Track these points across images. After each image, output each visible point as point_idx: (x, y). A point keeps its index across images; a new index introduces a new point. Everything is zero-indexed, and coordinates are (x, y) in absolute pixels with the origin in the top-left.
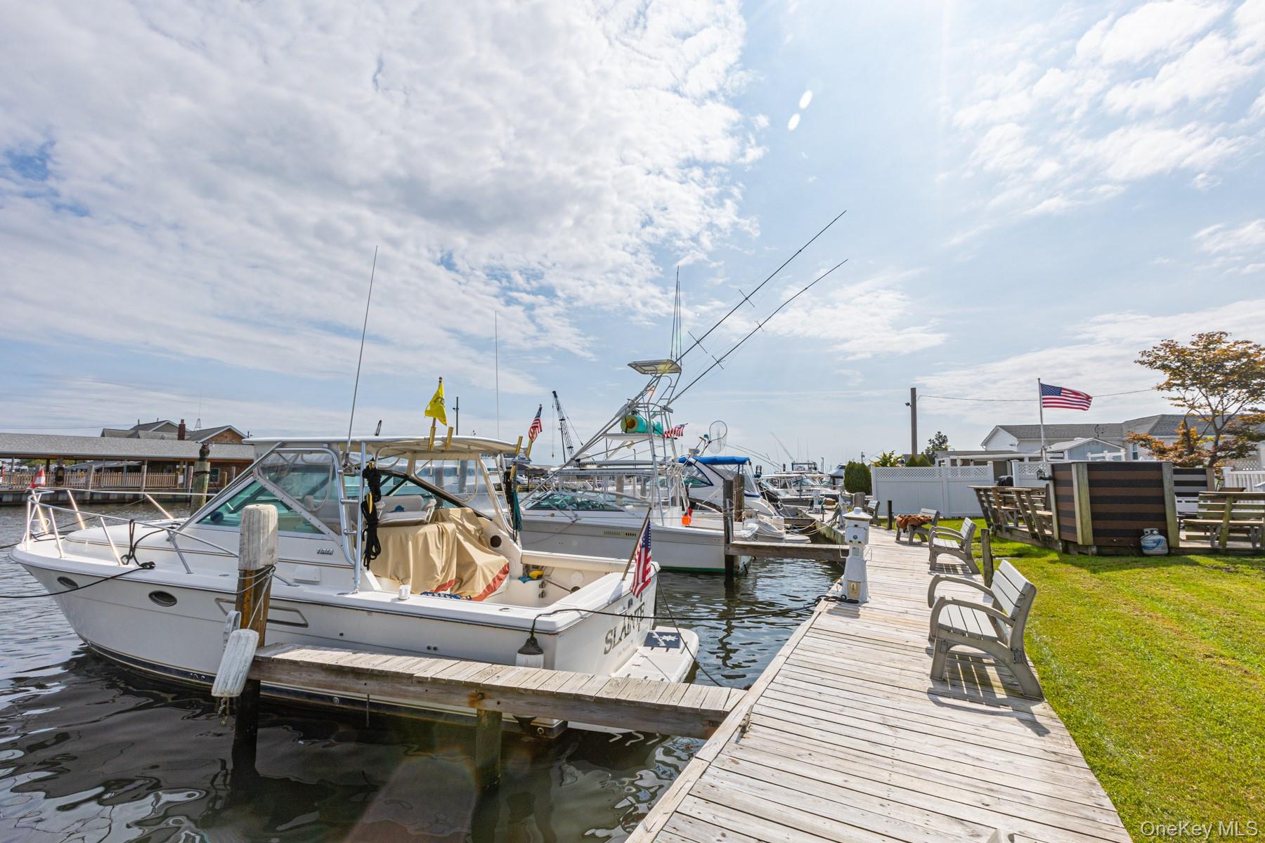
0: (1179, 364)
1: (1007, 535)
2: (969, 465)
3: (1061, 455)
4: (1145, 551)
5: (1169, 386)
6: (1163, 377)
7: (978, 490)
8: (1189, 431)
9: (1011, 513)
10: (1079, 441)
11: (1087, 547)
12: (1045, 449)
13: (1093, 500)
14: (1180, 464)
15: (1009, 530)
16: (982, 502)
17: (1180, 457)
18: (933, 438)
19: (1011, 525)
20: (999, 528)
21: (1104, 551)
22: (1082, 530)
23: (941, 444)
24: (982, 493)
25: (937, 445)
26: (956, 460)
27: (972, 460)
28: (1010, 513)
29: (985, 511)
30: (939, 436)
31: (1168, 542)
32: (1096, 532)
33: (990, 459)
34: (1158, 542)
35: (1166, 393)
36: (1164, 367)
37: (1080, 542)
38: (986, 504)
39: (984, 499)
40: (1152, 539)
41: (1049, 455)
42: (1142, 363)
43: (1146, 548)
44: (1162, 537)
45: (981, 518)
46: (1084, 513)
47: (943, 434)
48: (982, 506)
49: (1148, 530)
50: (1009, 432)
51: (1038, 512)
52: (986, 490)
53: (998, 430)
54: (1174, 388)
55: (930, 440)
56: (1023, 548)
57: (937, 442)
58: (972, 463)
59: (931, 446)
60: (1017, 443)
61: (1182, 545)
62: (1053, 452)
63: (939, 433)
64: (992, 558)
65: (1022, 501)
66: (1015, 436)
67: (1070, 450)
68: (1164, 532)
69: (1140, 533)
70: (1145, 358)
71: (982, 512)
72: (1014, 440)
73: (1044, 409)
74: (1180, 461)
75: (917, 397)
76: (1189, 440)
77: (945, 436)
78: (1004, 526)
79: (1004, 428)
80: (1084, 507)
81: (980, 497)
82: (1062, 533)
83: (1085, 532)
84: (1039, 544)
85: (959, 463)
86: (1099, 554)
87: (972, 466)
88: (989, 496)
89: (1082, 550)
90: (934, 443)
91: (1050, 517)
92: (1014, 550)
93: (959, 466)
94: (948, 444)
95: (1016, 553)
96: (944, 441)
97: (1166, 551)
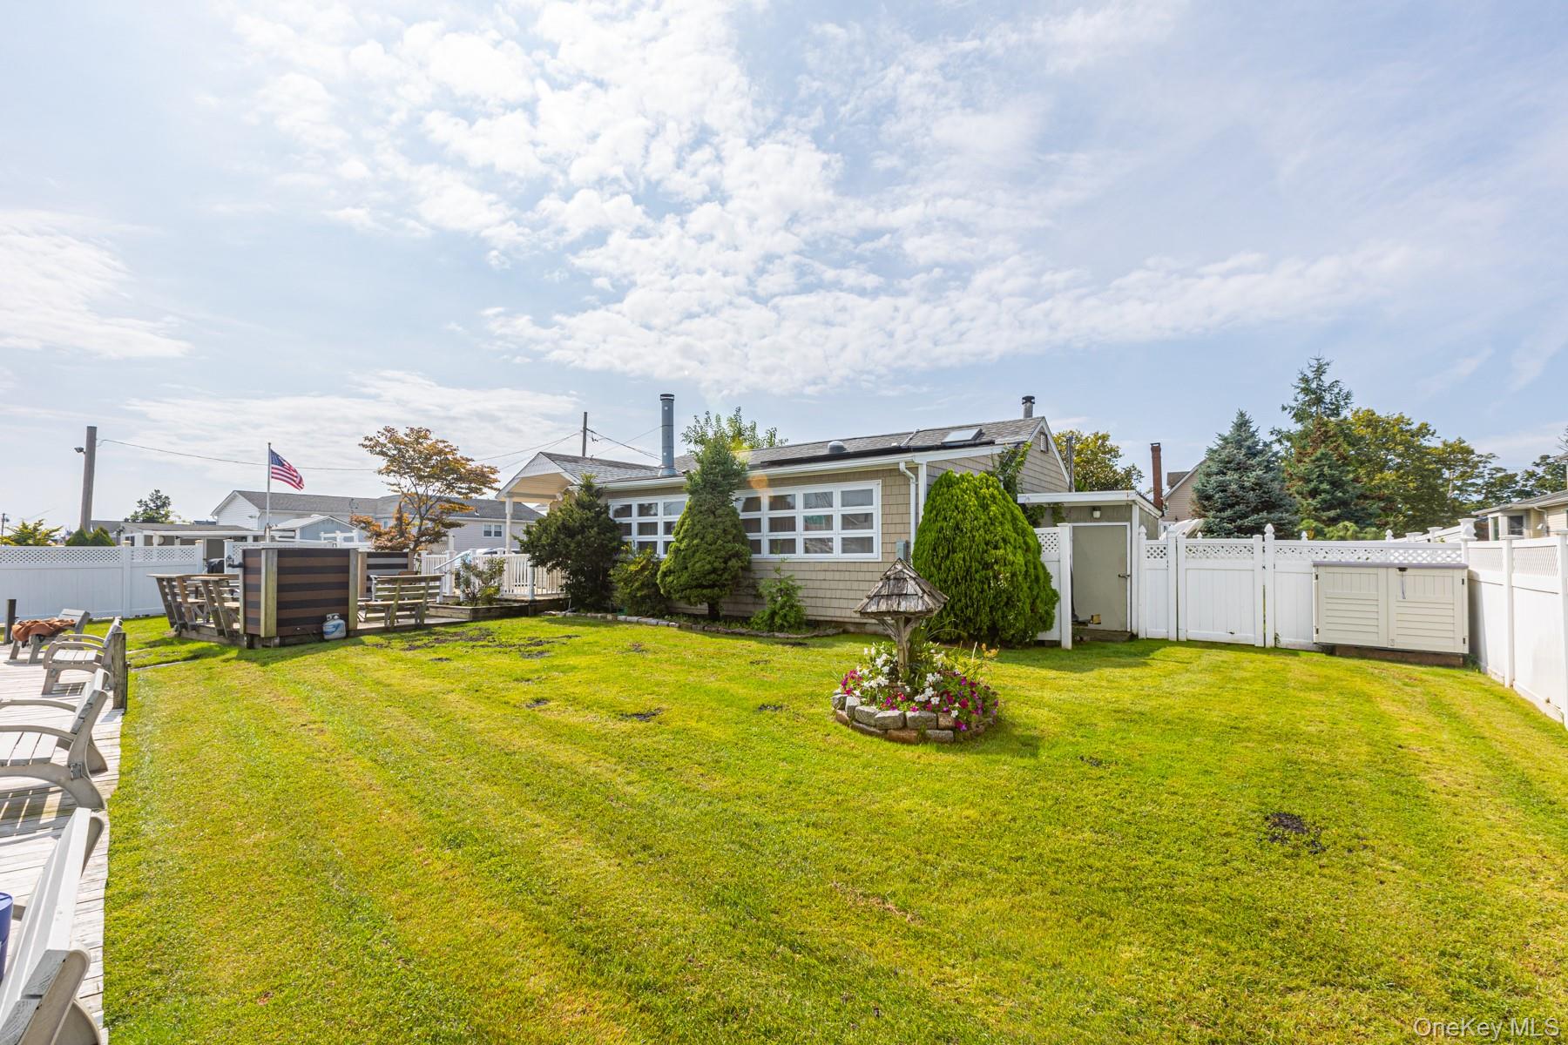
0: (395, 452)
1: (193, 634)
2: (173, 544)
3: (292, 534)
4: (326, 637)
5: (388, 472)
6: (382, 462)
7: (160, 580)
8: (402, 516)
9: (201, 607)
10: (316, 518)
11: (270, 638)
12: (270, 527)
13: (281, 588)
14: (390, 548)
15: (196, 628)
16: (164, 595)
17: (391, 541)
18: (146, 498)
19: (200, 621)
20: (184, 626)
21: (287, 641)
22: (266, 622)
23: (158, 507)
24: (165, 583)
25: (151, 509)
26: (152, 537)
27: (177, 537)
28: (199, 607)
29: (168, 606)
30: (157, 496)
31: (347, 625)
32: (281, 623)
33: (200, 538)
34: (337, 627)
35: (384, 477)
36: (382, 453)
37: (263, 635)
38: (169, 598)
39: (167, 590)
40: (333, 624)
41: (277, 534)
42: (363, 446)
43: (327, 633)
44: (342, 622)
45: (164, 615)
46: (270, 603)
47: (163, 493)
48: (165, 599)
49: (330, 616)
50: (250, 500)
51: (226, 604)
52: (170, 580)
53: (235, 496)
54: (392, 474)
55: (141, 501)
56: (202, 648)
57: (152, 505)
58: (177, 541)
59: (141, 510)
60: (258, 514)
61: (360, 626)
62: (284, 530)
63: (158, 491)
64: (126, 667)
65: (210, 592)
66: (257, 506)
67: (303, 529)
68: (345, 617)
69: (324, 619)
70: (367, 443)
71: (163, 607)
72: (255, 511)
73: (272, 480)
74: (389, 544)
75: (97, 442)
76: (401, 525)
77: (167, 498)
78: (190, 623)
79: (243, 493)
80: (270, 595)
81: (162, 588)
82: (248, 626)
83: (268, 623)
84: (225, 641)
85: (156, 541)
86: (282, 645)
87: (177, 546)
88: (174, 587)
89: (266, 643)
90: (147, 505)
91: (238, 609)
92: (190, 652)
93: (155, 545)
94: (170, 508)
95: (191, 655)
96: (164, 505)
97: (344, 634)
